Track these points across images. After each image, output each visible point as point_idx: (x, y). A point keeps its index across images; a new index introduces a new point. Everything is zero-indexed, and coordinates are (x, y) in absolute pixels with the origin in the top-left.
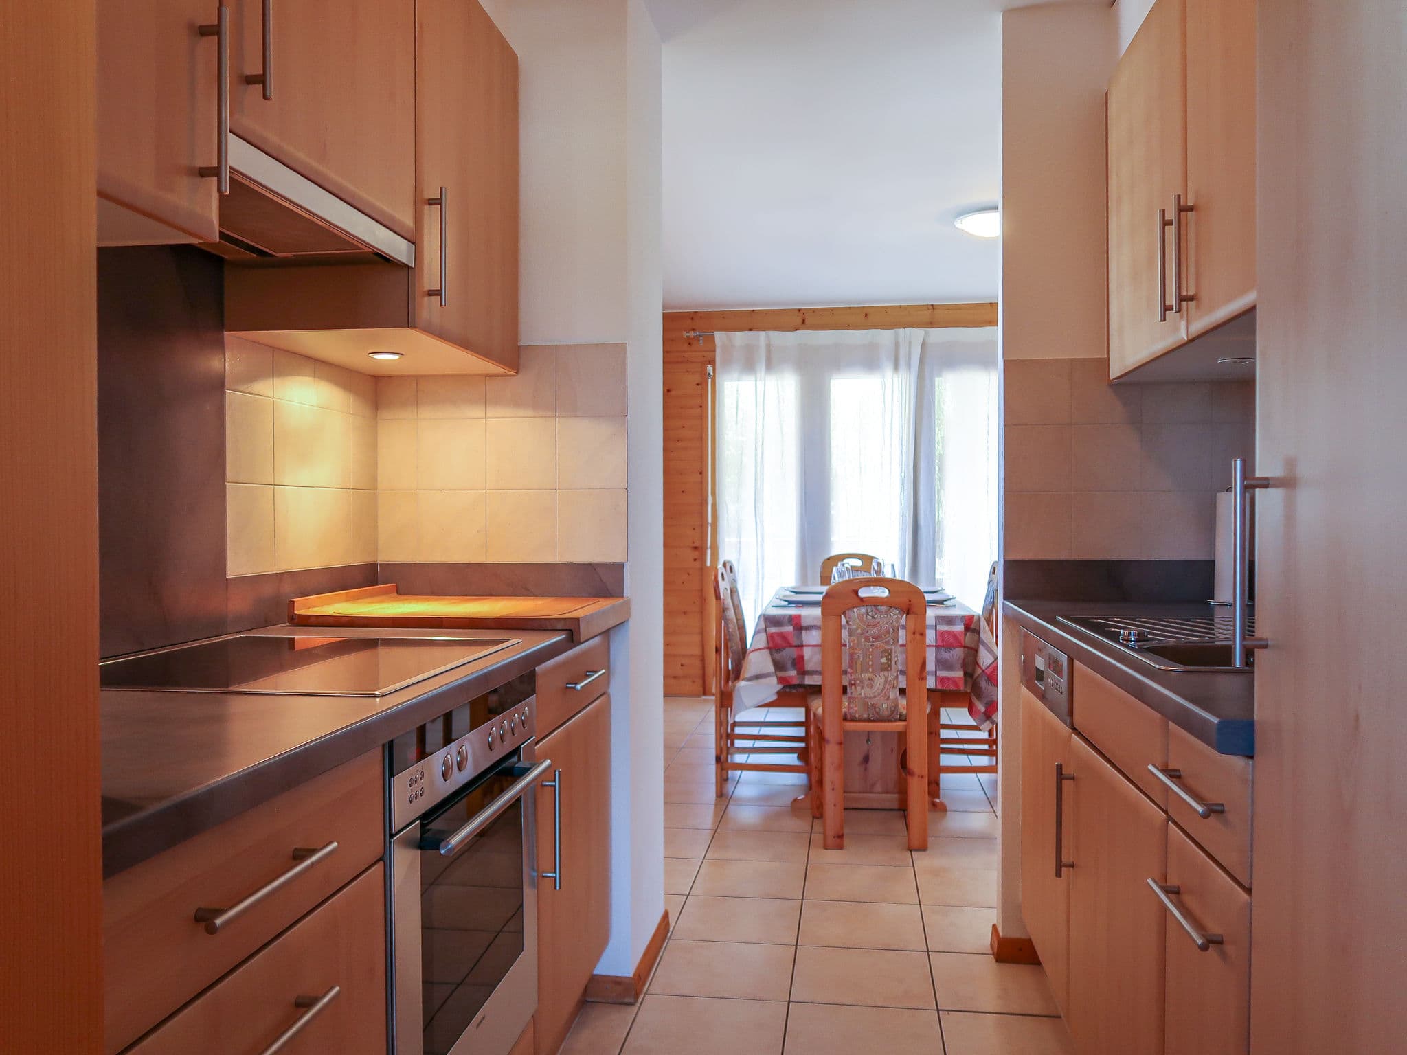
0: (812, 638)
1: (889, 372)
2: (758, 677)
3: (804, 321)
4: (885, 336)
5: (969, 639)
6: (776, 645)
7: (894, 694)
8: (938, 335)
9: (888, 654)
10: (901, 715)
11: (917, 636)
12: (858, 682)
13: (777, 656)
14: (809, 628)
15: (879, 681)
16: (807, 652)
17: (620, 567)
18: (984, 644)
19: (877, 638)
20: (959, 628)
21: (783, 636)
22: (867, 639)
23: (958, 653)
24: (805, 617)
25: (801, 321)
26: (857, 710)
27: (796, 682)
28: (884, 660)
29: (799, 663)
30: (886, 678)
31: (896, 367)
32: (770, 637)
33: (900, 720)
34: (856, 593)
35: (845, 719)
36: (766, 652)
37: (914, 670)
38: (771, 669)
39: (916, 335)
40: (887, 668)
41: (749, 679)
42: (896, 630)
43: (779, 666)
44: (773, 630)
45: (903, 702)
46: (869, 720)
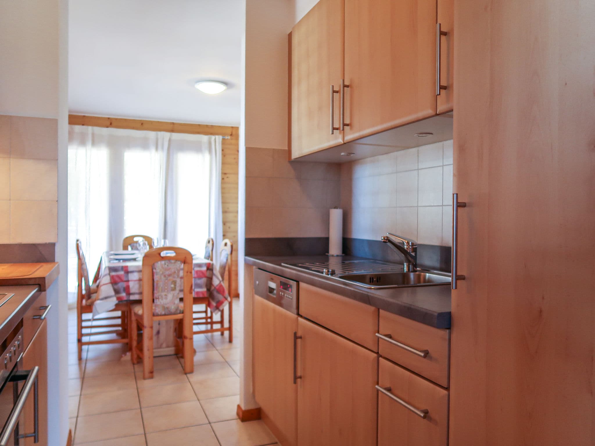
0: (134, 277)
1: (153, 151)
2: (106, 298)
3: (111, 124)
4: (151, 135)
5: (208, 274)
6: (114, 282)
7: (177, 301)
8: (176, 136)
9: (175, 283)
10: (180, 311)
11: (189, 273)
12: (160, 297)
13: (116, 287)
14: (132, 272)
15: (170, 296)
16: (131, 284)
17: (53, 245)
18: (215, 275)
19: (169, 275)
20: (204, 269)
21: (118, 276)
22: (165, 276)
23: (203, 281)
24: (132, 266)
25: (110, 124)
26: (159, 310)
27: (125, 299)
28: (173, 286)
29: (127, 290)
30: (173, 295)
31: (157, 149)
32: (112, 277)
33: (180, 313)
34: (160, 254)
35: (154, 315)
36: (110, 285)
37: (187, 289)
38: (112, 293)
39: (167, 135)
40: (174, 289)
41: (102, 299)
42: (179, 271)
43: (117, 292)
44: (113, 274)
45: (182, 305)
46: (165, 315)
